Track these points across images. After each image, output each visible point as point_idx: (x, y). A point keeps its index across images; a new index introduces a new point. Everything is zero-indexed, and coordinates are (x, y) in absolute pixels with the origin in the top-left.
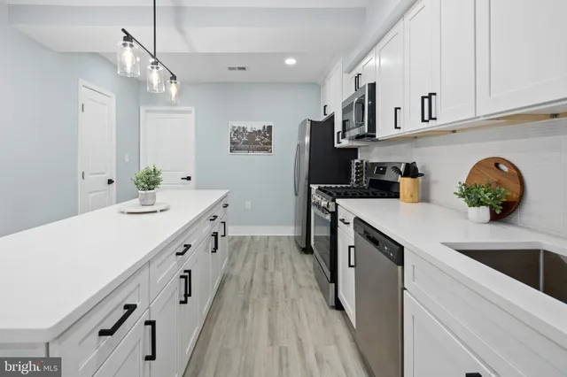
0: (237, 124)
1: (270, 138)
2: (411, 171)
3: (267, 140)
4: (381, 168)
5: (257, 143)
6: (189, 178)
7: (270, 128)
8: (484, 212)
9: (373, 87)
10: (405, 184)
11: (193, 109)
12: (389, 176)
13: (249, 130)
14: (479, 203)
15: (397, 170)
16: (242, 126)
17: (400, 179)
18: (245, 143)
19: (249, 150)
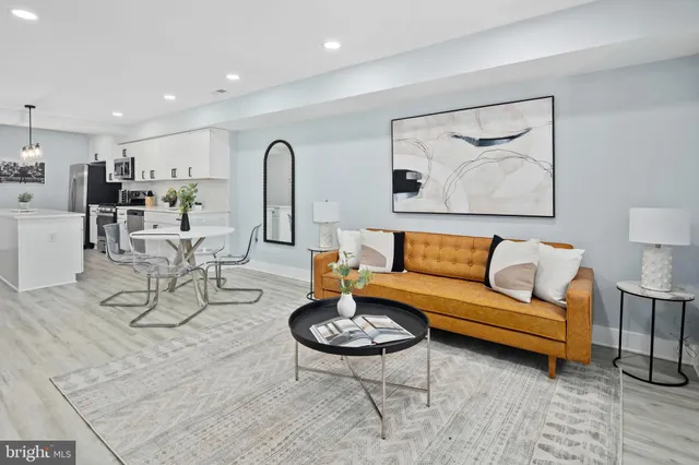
0: (8, 160)
1: (43, 172)
2: (150, 194)
3: (39, 174)
4: (137, 194)
5: (29, 176)
7: (42, 164)
8: (168, 204)
9: (133, 159)
10: (148, 199)
12: (141, 197)
13: (20, 165)
14: (167, 201)
15: (145, 194)
16: (13, 161)
17: (146, 197)
18: (16, 176)
19: (20, 181)
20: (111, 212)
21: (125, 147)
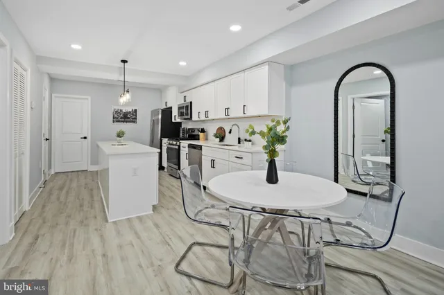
0: (117, 108)
1: (136, 116)
2: (203, 131)
3: (134, 117)
4: (193, 130)
5: (129, 118)
6: (85, 138)
7: (136, 110)
8: (218, 139)
9: (191, 103)
10: (201, 135)
11: (90, 98)
12: (196, 133)
13: (124, 111)
14: (217, 137)
15: (199, 130)
16: (120, 108)
17: (200, 134)
18: (121, 118)
19: (124, 122)
20: (176, 145)
21: (185, 94)
